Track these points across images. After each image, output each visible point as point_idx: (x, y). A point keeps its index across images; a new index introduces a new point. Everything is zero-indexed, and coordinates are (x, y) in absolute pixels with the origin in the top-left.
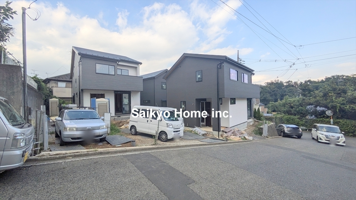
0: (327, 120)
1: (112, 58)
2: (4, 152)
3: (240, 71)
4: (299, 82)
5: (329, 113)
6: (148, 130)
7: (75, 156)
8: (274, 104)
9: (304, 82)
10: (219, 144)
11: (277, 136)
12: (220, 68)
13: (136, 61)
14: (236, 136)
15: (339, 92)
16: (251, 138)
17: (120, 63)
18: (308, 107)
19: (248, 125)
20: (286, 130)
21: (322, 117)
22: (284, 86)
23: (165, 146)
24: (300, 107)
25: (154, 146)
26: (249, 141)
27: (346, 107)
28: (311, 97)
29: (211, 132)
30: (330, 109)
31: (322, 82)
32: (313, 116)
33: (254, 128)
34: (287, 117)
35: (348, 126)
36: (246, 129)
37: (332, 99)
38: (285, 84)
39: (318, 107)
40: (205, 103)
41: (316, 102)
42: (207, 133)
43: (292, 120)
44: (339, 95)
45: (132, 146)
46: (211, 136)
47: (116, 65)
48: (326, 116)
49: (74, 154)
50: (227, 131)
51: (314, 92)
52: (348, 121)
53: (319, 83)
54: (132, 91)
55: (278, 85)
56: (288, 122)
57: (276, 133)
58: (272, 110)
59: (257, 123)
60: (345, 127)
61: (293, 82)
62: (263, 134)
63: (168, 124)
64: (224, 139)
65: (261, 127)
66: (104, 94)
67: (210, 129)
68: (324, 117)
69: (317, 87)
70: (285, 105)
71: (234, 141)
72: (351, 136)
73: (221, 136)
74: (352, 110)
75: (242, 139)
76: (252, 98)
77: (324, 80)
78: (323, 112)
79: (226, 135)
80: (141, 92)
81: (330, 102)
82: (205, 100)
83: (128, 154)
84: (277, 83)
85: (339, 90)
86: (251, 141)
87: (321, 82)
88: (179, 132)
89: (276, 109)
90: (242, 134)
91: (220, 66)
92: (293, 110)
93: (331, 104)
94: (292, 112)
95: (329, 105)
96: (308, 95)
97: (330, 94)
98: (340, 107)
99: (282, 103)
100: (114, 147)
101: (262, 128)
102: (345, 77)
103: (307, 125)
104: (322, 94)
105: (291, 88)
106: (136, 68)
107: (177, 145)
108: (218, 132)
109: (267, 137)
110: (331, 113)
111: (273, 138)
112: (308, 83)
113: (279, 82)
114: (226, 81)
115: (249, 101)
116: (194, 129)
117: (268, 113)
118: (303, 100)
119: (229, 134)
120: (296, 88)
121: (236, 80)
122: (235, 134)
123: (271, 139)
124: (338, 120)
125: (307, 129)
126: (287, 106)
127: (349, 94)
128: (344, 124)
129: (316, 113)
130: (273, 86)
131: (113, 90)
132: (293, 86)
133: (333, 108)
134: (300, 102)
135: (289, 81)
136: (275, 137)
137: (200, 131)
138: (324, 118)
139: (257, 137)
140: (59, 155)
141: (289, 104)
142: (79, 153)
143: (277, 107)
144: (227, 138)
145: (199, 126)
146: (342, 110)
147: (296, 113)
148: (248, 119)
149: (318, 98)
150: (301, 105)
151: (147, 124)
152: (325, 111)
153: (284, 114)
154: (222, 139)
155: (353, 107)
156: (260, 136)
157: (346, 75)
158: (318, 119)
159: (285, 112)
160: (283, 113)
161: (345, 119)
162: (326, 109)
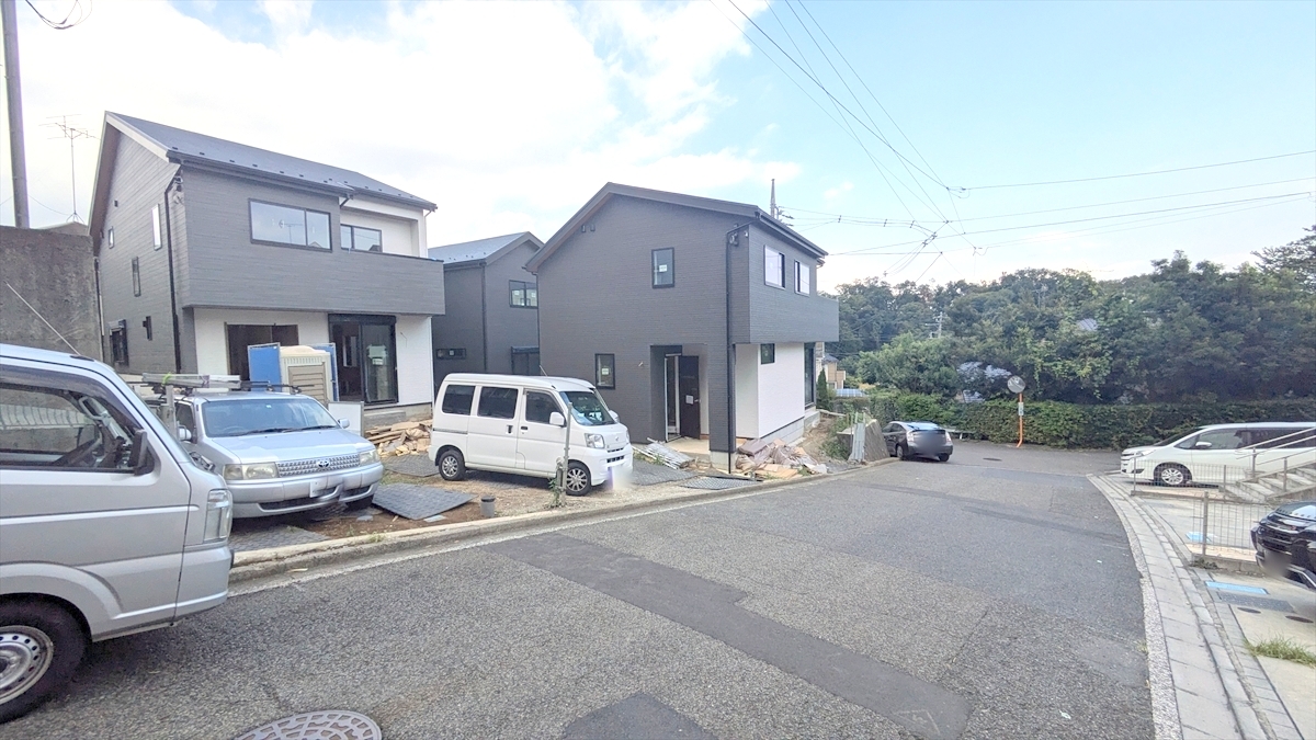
0: (1011, 404)
1: (318, 179)
2: (185, 555)
3: (792, 254)
4: (933, 288)
5: (1015, 384)
6: (514, 460)
7: (318, 563)
8: (872, 359)
9: (946, 288)
10: (744, 491)
11: (886, 457)
12: (737, 246)
13: (412, 196)
14: (779, 463)
15: (1041, 324)
16: (822, 469)
17: (351, 204)
18: (964, 367)
19: (805, 430)
20: (911, 439)
21: (997, 397)
22: (893, 298)
23: (591, 509)
24: (944, 369)
25: (555, 512)
26: (820, 478)
27: (1056, 365)
28: (973, 338)
29: (704, 456)
30: (1019, 374)
31: (994, 288)
32: (977, 394)
33: (824, 436)
34: (908, 398)
35: (1057, 421)
36: (802, 440)
37: (1025, 345)
38: (895, 293)
39: (989, 367)
40: (677, 358)
41: (985, 352)
42: (691, 459)
43: (922, 407)
44: (1040, 332)
45: (483, 517)
46: (704, 468)
47: (334, 210)
48: (1007, 392)
49: (311, 556)
50: (753, 451)
51: (981, 324)
52: (1057, 407)
53: (985, 291)
54: (402, 314)
55: (876, 294)
56: (912, 413)
57: (885, 449)
58: (866, 378)
59: (828, 420)
60: (1050, 422)
61: (918, 285)
62: (852, 455)
63: (589, 435)
64: (748, 476)
65: (847, 432)
66: (294, 329)
67: (701, 448)
68: (1002, 396)
69: (981, 304)
70: (901, 362)
71: (781, 480)
72: (1064, 446)
73: (737, 468)
74: (1069, 374)
75: (800, 472)
76: (814, 343)
77: (999, 282)
78: (1002, 382)
79: (753, 463)
80: (436, 319)
81: (1018, 353)
82: (677, 349)
83: (491, 542)
84: (873, 288)
85: (1041, 319)
86: (825, 477)
87: (990, 289)
88: (621, 461)
89: (877, 376)
90: (796, 456)
91: (736, 238)
92: (923, 377)
93: (1021, 358)
94: (923, 383)
95: (1017, 363)
96: (967, 331)
97: (1019, 329)
98: (1042, 366)
99: (893, 355)
100: (422, 523)
101: (849, 437)
102: (1048, 276)
103: (959, 421)
104: (1001, 329)
105: (913, 304)
106: (412, 223)
107: (627, 503)
108: (727, 455)
109: (863, 463)
110: (1020, 383)
111: (876, 465)
112: (959, 291)
113: (879, 285)
114: (754, 288)
115: (810, 350)
116: (649, 449)
117: (846, 386)
118: (951, 347)
119: (760, 459)
120: (926, 306)
121: (780, 284)
122: (778, 458)
123: (874, 470)
124: (1037, 405)
125: (959, 434)
126: (909, 364)
127: (1064, 331)
128: (1048, 415)
129: (983, 385)
130: (862, 299)
131: (324, 311)
132: (916, 298)
133: (1025, 371)
134: (944, 352)
135: (907, 283)
136: (883, 460)
137: (671, 455)
138: (1002, 401)
139: (836, 465)
140: (260, 564)
141: (913, 360)
142: (323, 551)
143: (879, 370)
144: (757, 472)
145: (661, 438)
146: (1046, 377)
147: (932, 385)
148: (806, 408)
149: (990, 340)
150: (945, 361)
151: (510, 440)
152: (1006, 380)
153: (897, 391)
154: (742, 475)
155: (1070, 368)
156: (844, 462)
157: (1053, 269)
158: (988, 403)
159: (900, 385)
160: (896, 385)
161: (1052, 401)
162: (1009, 374)
